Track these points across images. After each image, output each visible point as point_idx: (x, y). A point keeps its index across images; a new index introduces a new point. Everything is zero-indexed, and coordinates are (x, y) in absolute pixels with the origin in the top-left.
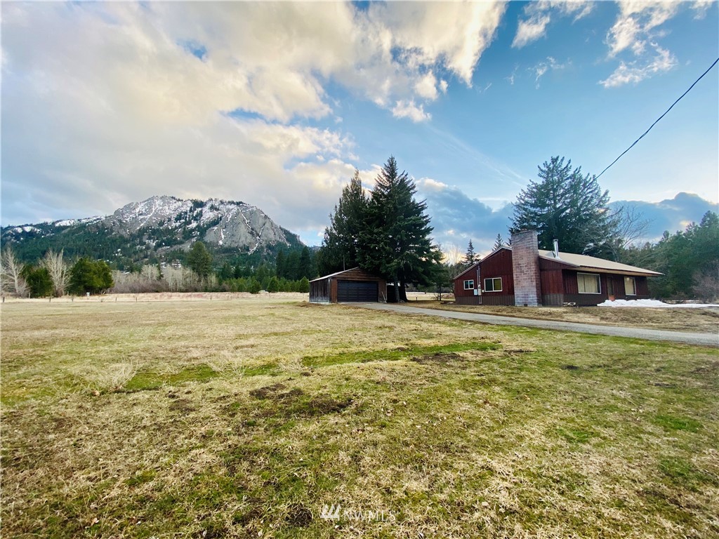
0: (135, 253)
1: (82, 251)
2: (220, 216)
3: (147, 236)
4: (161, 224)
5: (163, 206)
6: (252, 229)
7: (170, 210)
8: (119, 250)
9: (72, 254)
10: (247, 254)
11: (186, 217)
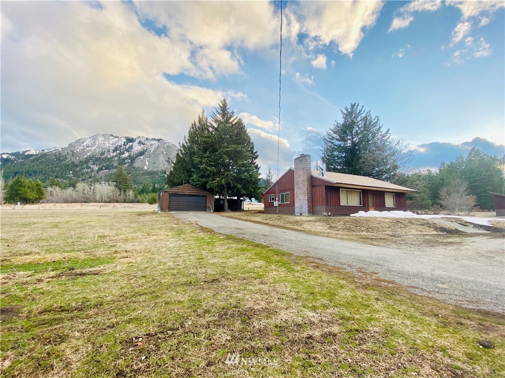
0: (83, 174)
1: (43, 172)
2: (145, 148)
3: (91, 163)
4: (103, 154)
5: (104, 141)
6: (169, 159)
7: (109, 144)
8: (71, 172)
9: (36, 175)
10: (164, 176)
11: (121, 149)
